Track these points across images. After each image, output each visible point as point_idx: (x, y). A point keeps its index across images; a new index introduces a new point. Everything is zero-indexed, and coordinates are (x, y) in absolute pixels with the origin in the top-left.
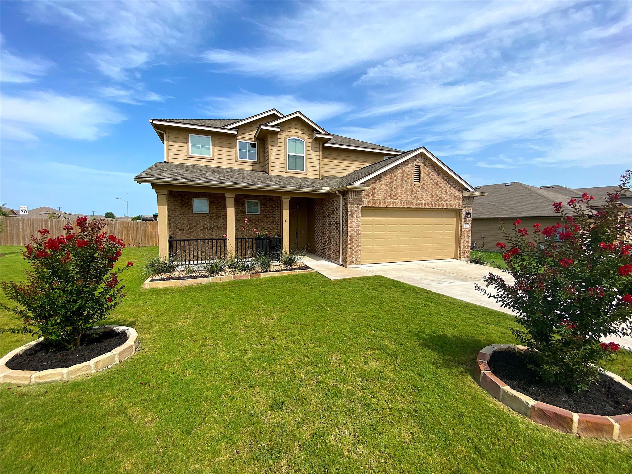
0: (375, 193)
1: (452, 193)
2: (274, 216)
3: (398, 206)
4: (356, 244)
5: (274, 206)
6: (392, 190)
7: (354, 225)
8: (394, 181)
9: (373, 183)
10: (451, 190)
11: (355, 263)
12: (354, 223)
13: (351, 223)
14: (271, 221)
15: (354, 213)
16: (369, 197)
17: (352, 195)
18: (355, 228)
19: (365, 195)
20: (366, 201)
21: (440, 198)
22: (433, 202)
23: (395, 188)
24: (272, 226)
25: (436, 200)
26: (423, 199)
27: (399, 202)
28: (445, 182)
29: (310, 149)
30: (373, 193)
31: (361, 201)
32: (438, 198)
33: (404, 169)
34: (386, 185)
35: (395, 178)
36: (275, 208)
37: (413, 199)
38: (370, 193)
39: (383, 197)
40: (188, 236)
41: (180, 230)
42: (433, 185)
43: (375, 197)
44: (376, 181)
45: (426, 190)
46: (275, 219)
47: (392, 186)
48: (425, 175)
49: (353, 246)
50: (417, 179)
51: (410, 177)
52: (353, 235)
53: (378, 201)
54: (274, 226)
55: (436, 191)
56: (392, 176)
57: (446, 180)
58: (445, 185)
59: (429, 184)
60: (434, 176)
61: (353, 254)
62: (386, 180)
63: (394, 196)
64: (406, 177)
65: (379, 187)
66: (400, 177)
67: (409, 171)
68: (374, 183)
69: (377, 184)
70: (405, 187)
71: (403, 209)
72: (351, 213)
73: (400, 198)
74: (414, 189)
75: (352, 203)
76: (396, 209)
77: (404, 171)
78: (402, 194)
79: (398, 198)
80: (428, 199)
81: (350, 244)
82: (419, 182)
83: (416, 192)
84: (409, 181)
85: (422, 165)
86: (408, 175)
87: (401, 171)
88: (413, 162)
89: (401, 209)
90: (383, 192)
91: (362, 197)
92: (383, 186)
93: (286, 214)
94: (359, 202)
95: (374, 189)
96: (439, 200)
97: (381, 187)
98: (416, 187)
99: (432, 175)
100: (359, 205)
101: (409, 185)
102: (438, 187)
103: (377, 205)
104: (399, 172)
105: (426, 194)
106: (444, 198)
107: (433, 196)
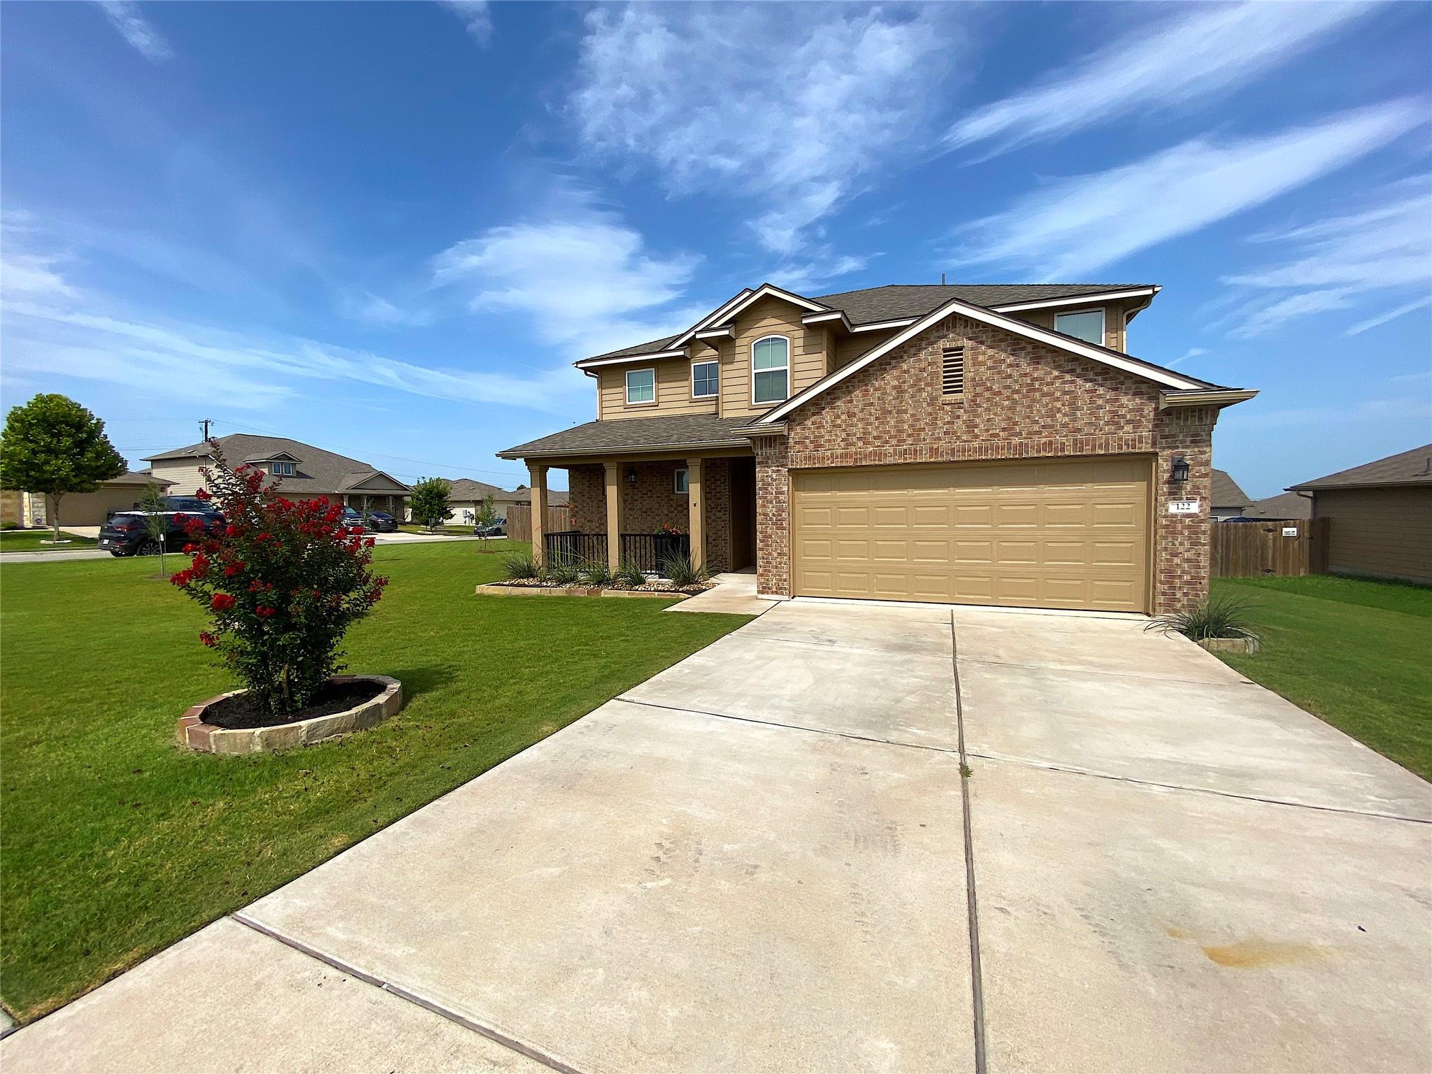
0: (823, 437)
1: (1100, 407)
2: (718, 495)
3: (890, 460)
4: (776, 550)
5: (718, 477)
6: (871, 424)
7: (771, 510)
8: (876, 402)
9: (814, 414)
10: (1099, 396)
11: (774, 589)
12: (770, 506)
13: (764, 506)
14: (713, 505)
15: (769, 484)
16: (806, 447)
17: (761, 448)
18: (774, 515)
19: (795, 443)
20: (798, 457)
21: (1044, 427)
22: (1015, 441)
23: (877, 419)
24: (715, 514)
25: (1029, 433)
26: (977, 437)
27: (891, 450)
28: (1068, 377)
29: (799, 351)
30: (815, 437)
31: (785, 457)
32: (1036, 428)
33: (905, 367)
34: (851, 415)
35: (878, 394)
36: (720, 480)
37: (939, 439)
38: (806, 438)
39: (842, 444)
40: (598, 530)
41: (589, 521)
42: (1017, 392)
43: (821, 446)
44: (824, 409)
45: (988, 410)
46: (719, 502)
47: (870, 414)
48: (982, 369)
49: (770, 554)
50: (953, 385)
51: (927, 385)
52: (769, 531)
53: (829, 453)
54: (718, 514)
55: (1029, 407)
56: (867, 390)
57: (1072, 371)
58: (1067, 387)
59: (999, 393)
60: (1018, 366)
61: (769, 571)
62: (851, 401)
63: (875, 438)
64: (912, 386)
65: (832, 421)
66: (894, 387)
67: (924, 370)
68: (819, 413)
69: (827, 415)
70: (911, 411)
71: (904, 467)
72: (763, 484)
73: (894, 442)
74: (941, 414)
75: (765, 463)
76: (883, 469)
77: (907, 372)
78: (899, 431)
79: (887, 442)
80: (997, 435)
81: (762, 549)
82: (961, 391)
83: (948, 419)
84: (925, 394)
85: (968, 343)
86: (920, 380)
87: (895, 373)
88: (935, 342)
89: (901, 468)
90: (844, 430)
91: (787, 448)
92: (843, 417)
93: (695, 492)
94: (781, 460)
95: (818, 428)
96: (1039, 433)
97: (839, 422)
98: (948, 408)
99: (1010, 366)
100: (782, 466)
101: (925, 405)
102: (1037, 395)
103: (828, 463)
104: (890, 379)
105: (989, 420)
106: (1064, 425)
107: (1016, 424)
